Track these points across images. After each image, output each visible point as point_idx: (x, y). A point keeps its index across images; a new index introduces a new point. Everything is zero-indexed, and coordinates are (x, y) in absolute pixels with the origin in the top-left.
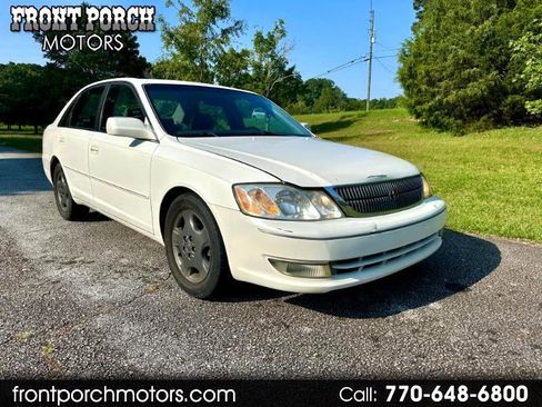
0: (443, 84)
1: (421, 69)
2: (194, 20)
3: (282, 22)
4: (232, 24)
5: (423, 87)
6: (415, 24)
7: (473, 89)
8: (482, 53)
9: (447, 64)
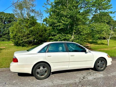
0: (24, 38)
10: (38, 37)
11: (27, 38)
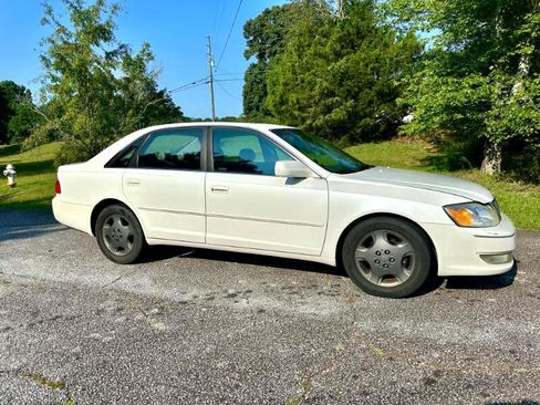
0: (312, 110)
1: (293, 97)
2: (72, 41)
3: (148, 46)
4: (116, 47)
5: (296, 113)
6: (247, 51)
7: (337, 114)
8: (341, 85)
9: (313, 93)
10: (371, 102)
11: (325, 113)
